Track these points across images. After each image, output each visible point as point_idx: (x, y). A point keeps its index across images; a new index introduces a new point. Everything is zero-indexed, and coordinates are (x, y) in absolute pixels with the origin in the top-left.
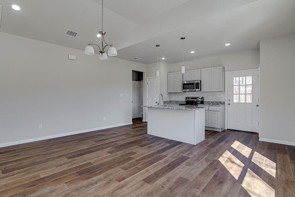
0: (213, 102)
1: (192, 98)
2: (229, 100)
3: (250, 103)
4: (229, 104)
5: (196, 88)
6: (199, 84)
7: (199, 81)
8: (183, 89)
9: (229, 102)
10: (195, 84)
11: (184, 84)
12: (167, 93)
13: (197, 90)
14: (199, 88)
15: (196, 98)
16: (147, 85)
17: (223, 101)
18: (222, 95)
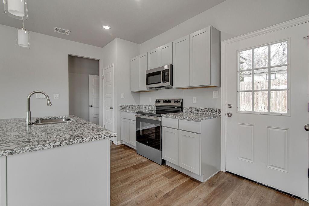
1: (165, 101)
2: (230, 106)
4: (229, 115)
5: (164, 82)
9: (229, 111)
10: (162, 73)
11: (148, 75)
12: (130, 92)
13: (165, 84)
14: (168, 81)
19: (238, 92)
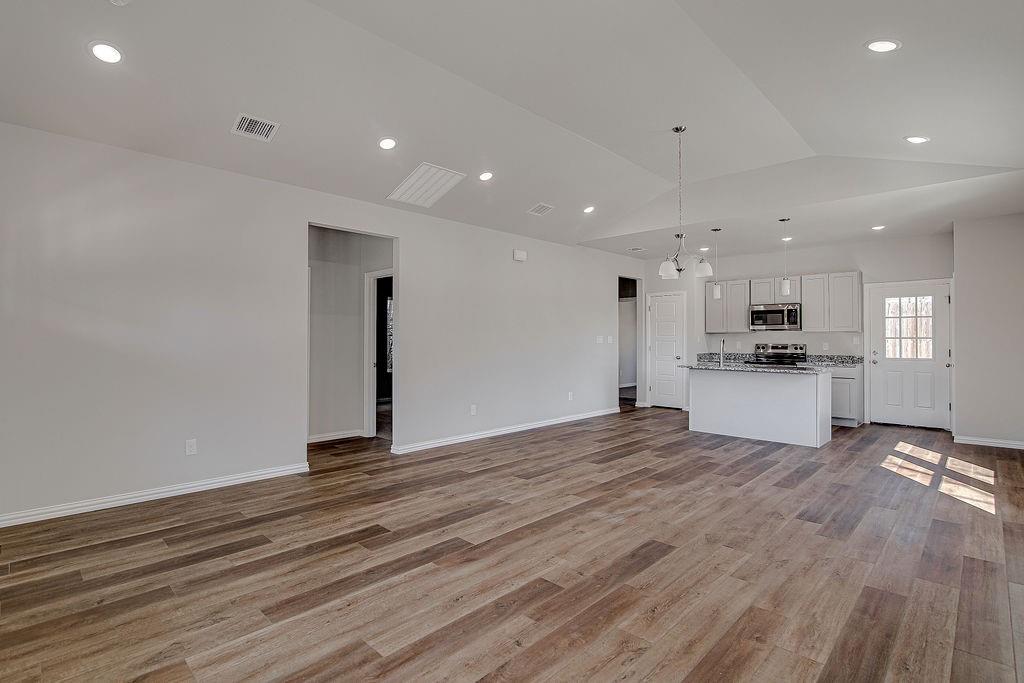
0: (831, 358)
2: (875, 353)
3: (928, 360)
4: (874, 362)
5: (789, 324)
6: (796, 313)
7: (797, 307)
8: (752, 324)
9: (873, 357)
10: (786, 312)
11: (753, 313)
12: (703, 332)
13: (791, 327)
14: (796, 323)
15: (785, 347)
17: (857, 354)
18: (857, 340)
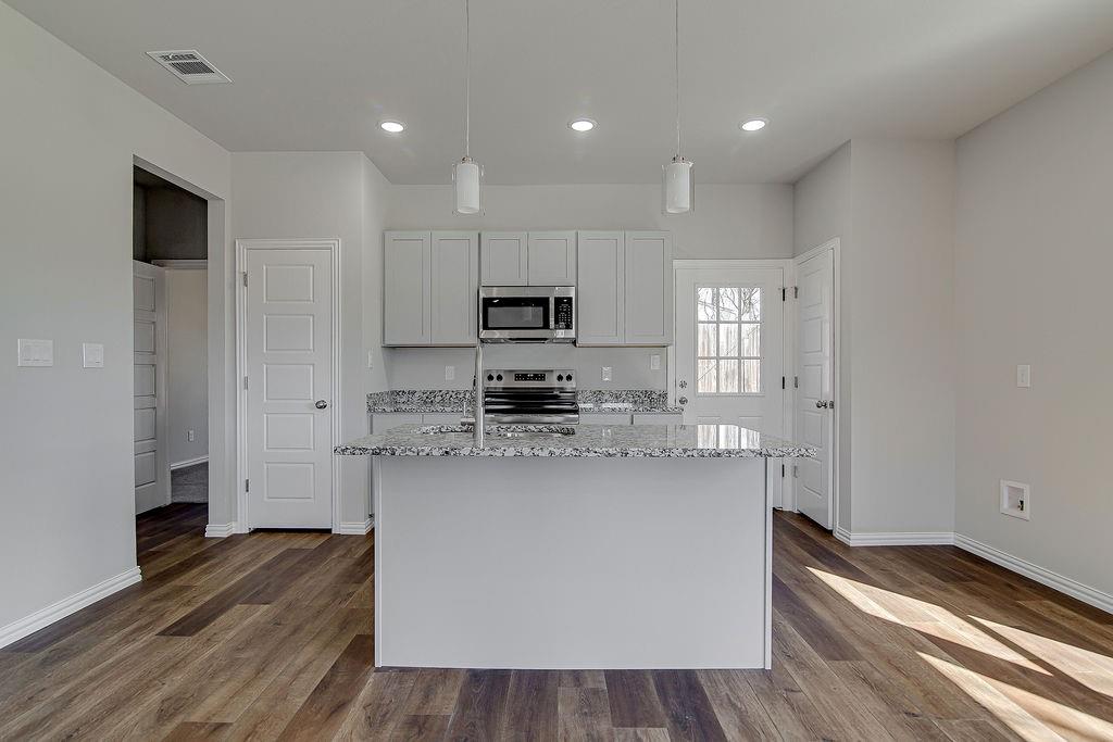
5: (557, 327)
6: (571, 305)
8: (486, 327)
9: (682, 393)
10: (552, 305)
12: (379, 345)
13: (561, 334)
14: (569, 327)
15: (539, 376)
16: (241, 291)
17: (658, 388)
18: (656, 363)
19: (696, 358)
